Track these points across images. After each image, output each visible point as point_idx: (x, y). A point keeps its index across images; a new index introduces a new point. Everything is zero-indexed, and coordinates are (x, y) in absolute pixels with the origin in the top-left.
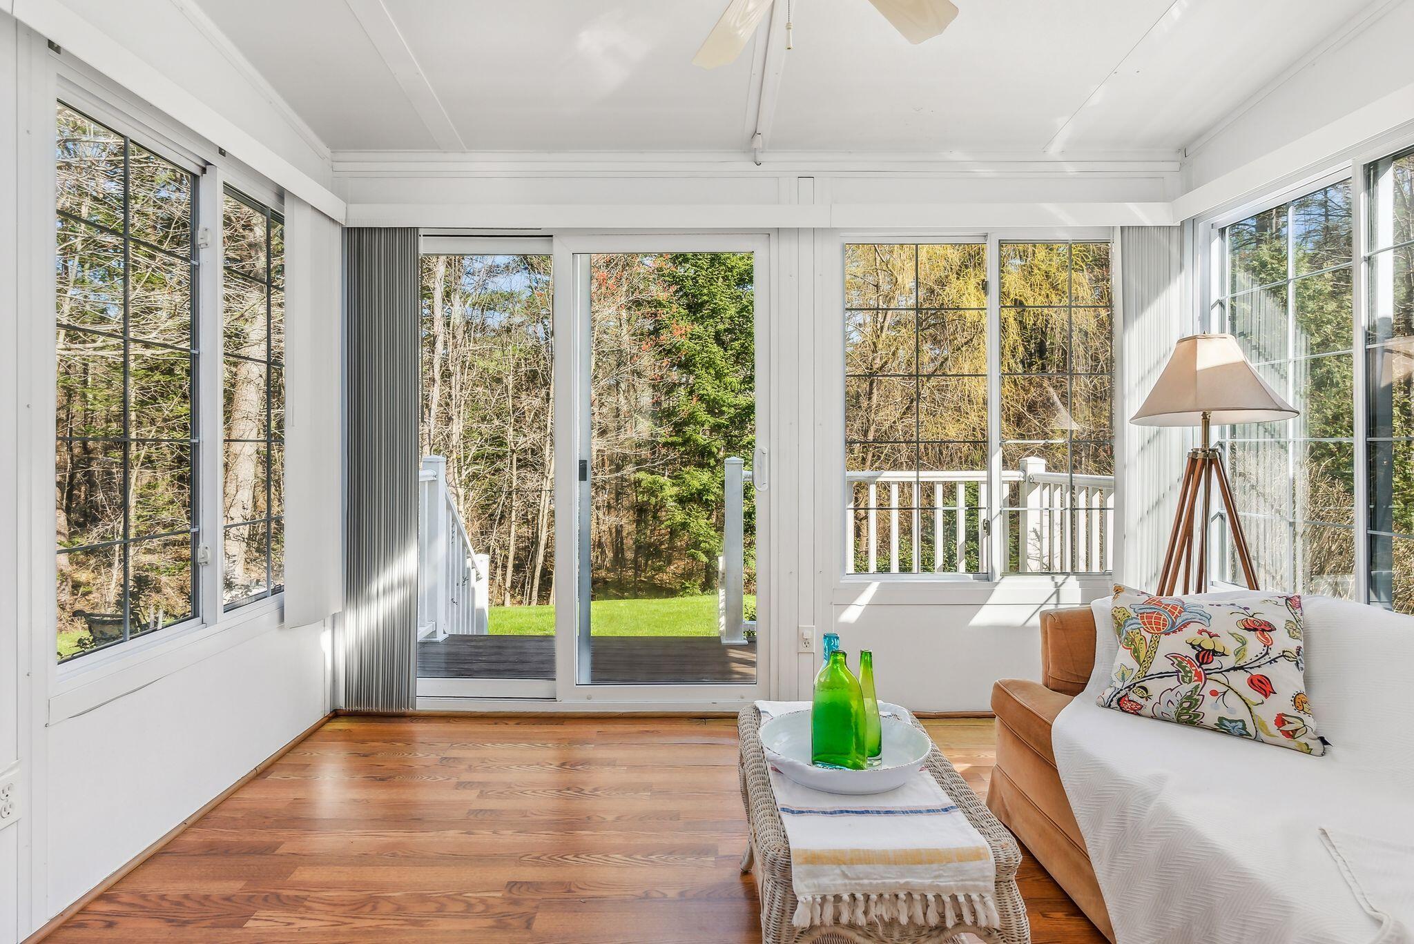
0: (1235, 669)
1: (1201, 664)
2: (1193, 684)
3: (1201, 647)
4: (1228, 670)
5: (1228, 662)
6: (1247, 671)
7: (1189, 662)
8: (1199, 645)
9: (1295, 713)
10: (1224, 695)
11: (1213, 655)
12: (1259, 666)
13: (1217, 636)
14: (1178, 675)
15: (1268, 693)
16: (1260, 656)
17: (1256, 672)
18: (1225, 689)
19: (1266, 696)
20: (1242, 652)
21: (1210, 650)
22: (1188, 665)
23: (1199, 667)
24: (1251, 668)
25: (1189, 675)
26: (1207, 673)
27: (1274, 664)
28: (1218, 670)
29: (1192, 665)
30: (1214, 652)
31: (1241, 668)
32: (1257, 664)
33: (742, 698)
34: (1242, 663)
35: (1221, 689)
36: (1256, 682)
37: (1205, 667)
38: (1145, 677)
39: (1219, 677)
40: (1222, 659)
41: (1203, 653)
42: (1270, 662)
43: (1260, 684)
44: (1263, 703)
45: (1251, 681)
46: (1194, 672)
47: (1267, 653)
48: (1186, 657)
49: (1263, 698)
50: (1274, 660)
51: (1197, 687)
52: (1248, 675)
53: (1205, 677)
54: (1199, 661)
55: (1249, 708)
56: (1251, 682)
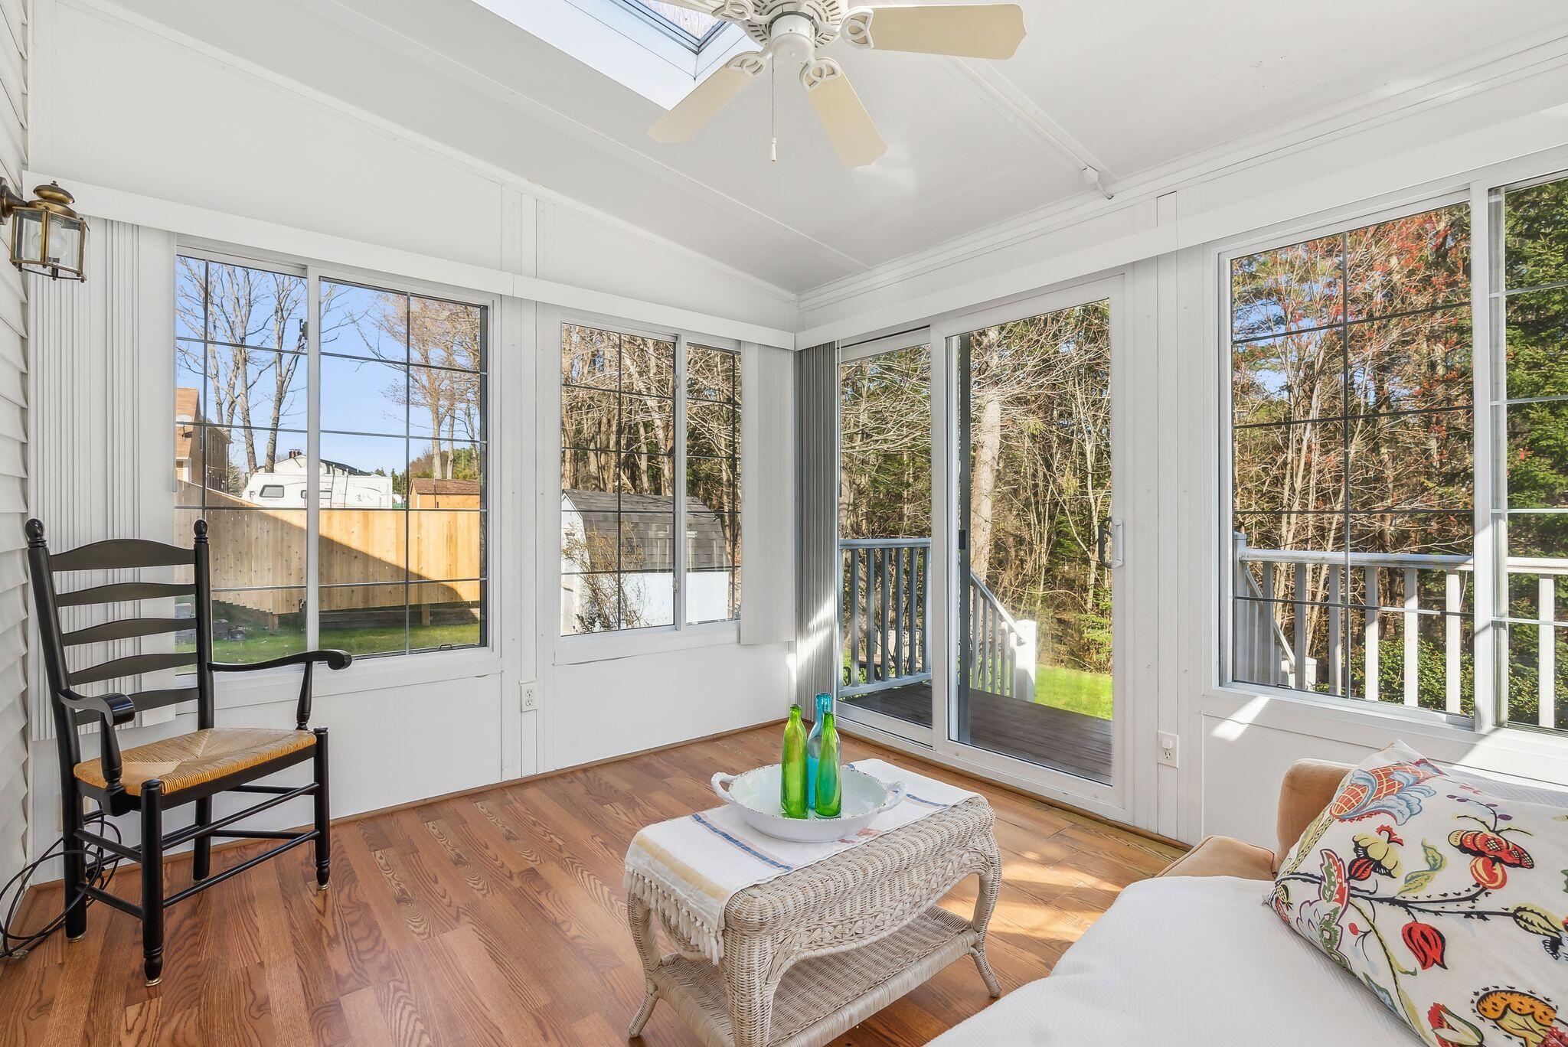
0: (1393, 902)
1: (1352, 877)
2: (1334, 905)
3: (1366, 854)
4: (1381, 900)
5: (1388, 887)
6: (1409, 913)
7: (1339, 870)
8: (1365, 849)
9: (1473, 1019)
10: (1364, 936)
11: (1374, 870)
12: (1437, 913)
13: (1400, 842)
14: (1320, 884)
15: (1430, 960)
16: (1451, 896)
17: (1423, 919)
18: (1368, 928)
19: (1424, 965)
20: (1421, 880)
21: (1374, 860)
22: (1336, 874)
23: (1347, 881)
24: (1420, 910)
25: (1332, 888)
26: (1355, 892)
27: (1475, 922)
28: (1367, 895)
29: (1339, 876)
30: (1378, 866)
31: (1404, 904)
32: (1437, 907)
33: (1096, 797)
34: (1409, 897)
35: (1363, 926)
36: (1417, 936)
37: (1354, 883)
38: (1293, 874)
39: (1364, 905)
40: (1383, 880)
41: (1362, 861)
42: (1468, 915)
43: (1422, 942)
44: (1414, 974)
45: (1411, 929)
46: (1338, 885)
47: (1473, 898)
48: (1341, 860)
49: (1417, 965)
50: (1482, 916)
51: (1336, 911)
52: (1409, 920)
53: (1346, 897)
54: (1350, 871)
55: (1394, 975)
56: (1409, 933)
